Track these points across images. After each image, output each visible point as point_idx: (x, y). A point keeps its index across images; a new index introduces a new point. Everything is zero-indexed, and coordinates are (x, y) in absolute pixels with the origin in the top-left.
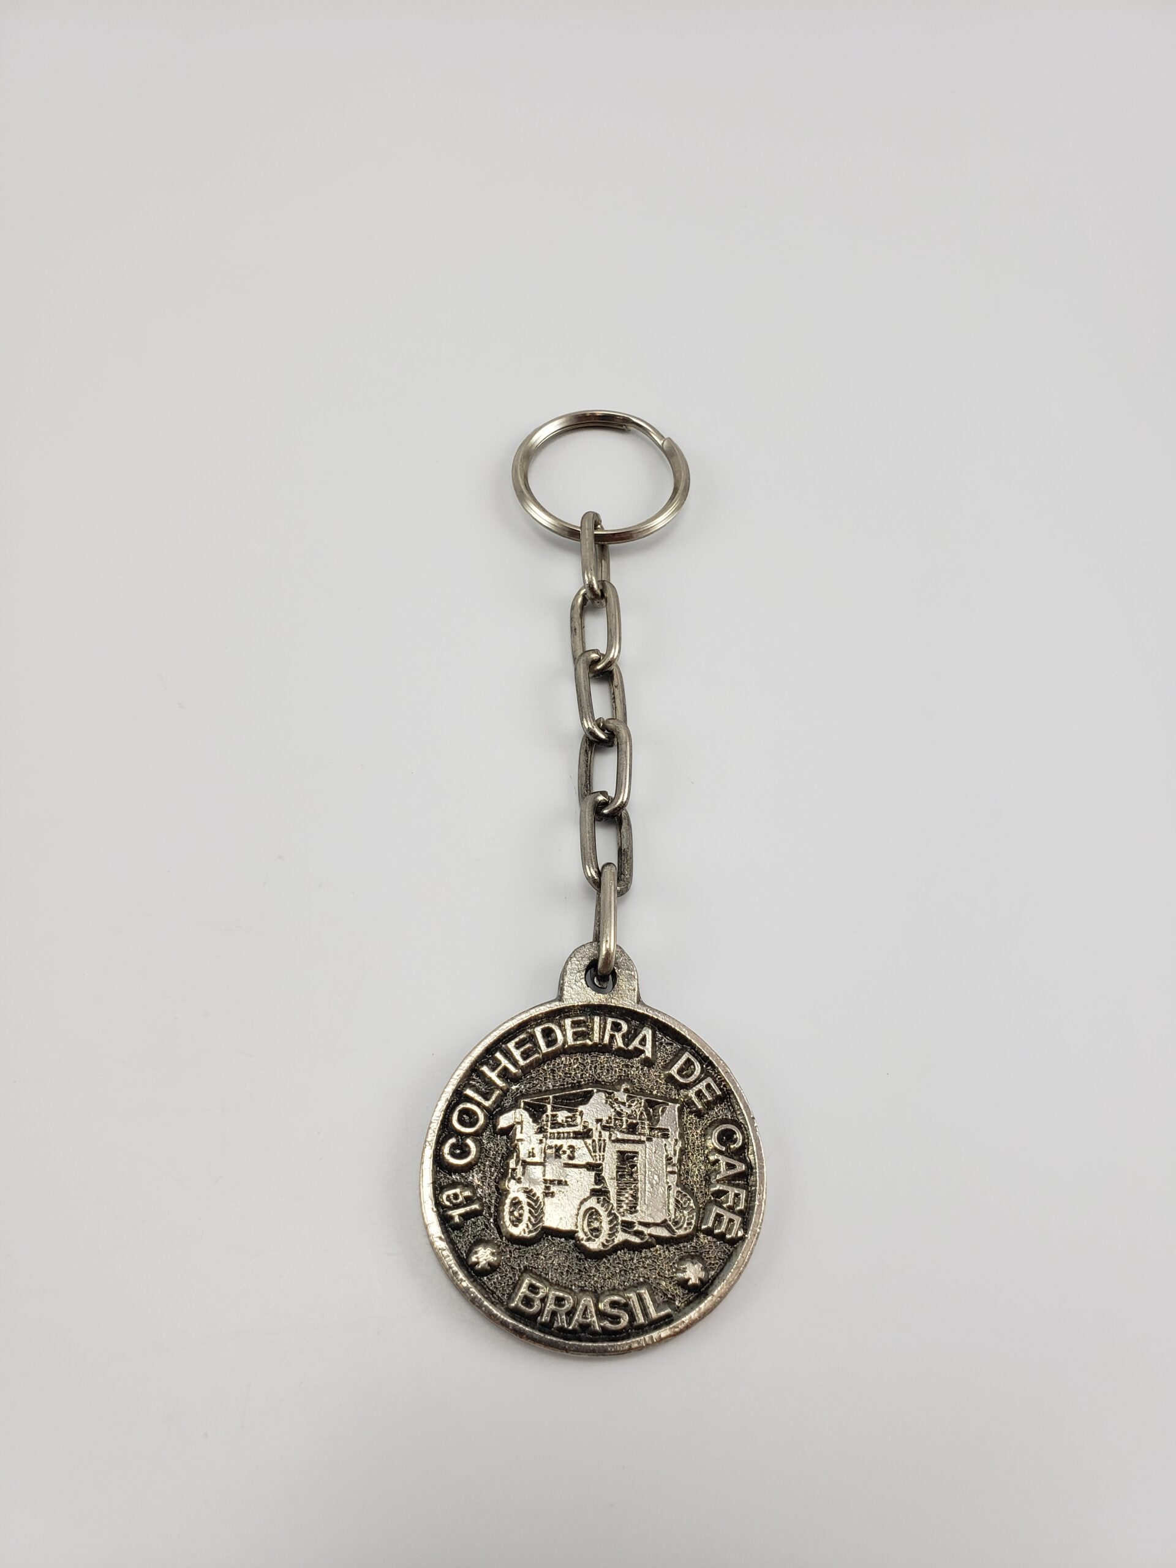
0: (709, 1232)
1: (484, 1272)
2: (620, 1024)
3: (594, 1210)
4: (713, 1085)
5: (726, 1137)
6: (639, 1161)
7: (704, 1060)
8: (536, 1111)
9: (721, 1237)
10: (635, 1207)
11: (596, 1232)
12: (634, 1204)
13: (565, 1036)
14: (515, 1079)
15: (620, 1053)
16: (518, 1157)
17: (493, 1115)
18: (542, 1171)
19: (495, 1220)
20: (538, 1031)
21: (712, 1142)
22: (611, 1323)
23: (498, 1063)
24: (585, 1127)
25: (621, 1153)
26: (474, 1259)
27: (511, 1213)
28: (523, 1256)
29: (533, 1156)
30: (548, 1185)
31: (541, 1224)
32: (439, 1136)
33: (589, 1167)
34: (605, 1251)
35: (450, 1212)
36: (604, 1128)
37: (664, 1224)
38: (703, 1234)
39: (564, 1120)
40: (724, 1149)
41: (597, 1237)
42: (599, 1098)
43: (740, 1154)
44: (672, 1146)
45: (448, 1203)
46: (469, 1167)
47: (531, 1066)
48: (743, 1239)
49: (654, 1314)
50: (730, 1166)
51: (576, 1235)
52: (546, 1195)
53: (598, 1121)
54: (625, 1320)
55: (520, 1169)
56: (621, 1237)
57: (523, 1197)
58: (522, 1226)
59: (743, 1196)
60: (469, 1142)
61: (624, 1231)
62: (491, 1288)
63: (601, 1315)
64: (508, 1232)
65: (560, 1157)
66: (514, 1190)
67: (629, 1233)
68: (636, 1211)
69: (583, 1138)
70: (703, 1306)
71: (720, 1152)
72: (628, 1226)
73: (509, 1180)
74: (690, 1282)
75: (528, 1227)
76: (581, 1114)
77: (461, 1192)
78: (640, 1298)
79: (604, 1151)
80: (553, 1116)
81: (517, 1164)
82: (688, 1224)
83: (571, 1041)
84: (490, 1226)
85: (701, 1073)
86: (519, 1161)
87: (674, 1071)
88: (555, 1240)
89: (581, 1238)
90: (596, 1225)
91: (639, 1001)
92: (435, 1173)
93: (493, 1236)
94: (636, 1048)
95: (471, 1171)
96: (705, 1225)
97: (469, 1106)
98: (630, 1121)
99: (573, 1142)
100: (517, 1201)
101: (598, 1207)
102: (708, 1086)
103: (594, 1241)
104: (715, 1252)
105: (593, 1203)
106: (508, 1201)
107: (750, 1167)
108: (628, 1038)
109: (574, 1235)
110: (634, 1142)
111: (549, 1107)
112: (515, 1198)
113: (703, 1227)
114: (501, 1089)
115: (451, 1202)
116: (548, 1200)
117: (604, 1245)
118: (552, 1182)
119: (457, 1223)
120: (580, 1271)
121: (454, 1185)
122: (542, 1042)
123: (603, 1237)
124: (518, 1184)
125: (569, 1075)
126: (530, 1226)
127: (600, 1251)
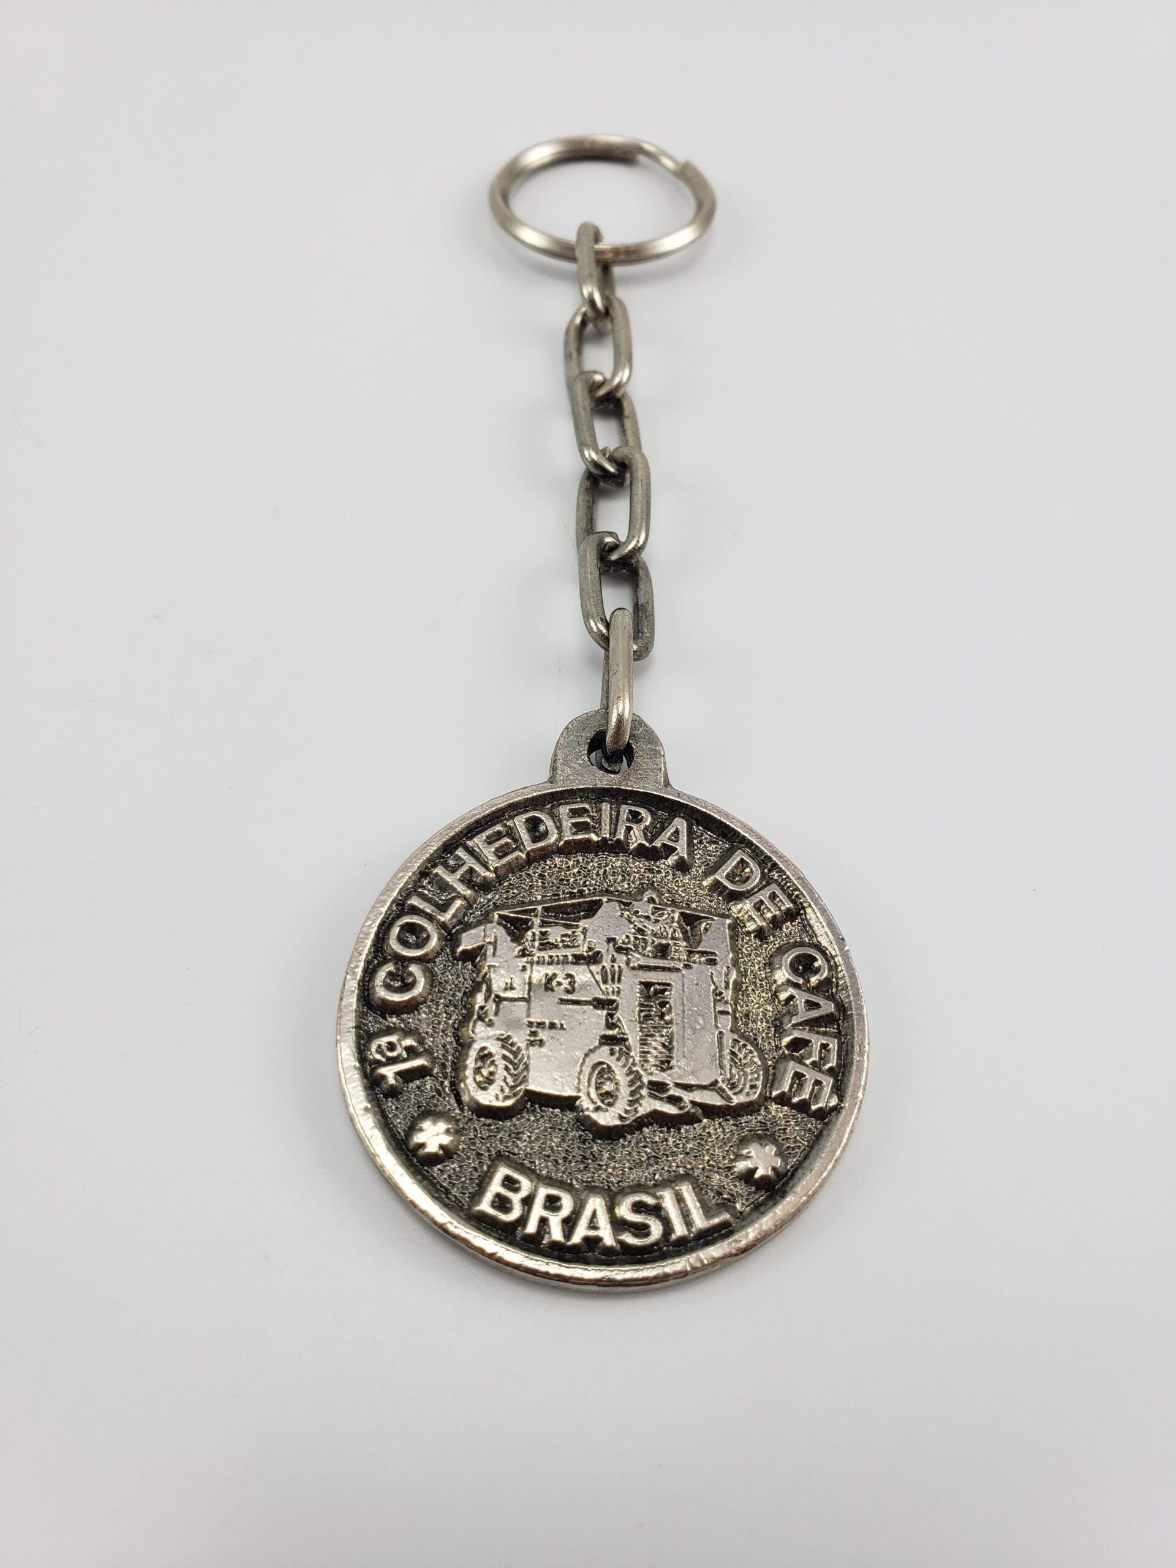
0: (783, 1100)
1: (433, 1160)
2: (639, 813)
3: (605, 1066)
4: (778, 892)
5: (804, 966)
6: (672, 996)
7: (765, 862)
8: (516, 928)
9: (803, 1107)
10: (669, 1062)
11: (608, 1098)
12: (667, 1057)
13: (559, 828)
14: (485, 887)
15: (642, 852)
16: (489, 990)
17: (451, 937)
18: (525, 1008)
19: (452, 1084)
20: (519, 823)
21: (782, 975)
22: (635, 1235)
23: (460, 863)
24: (590, 949)
25: (647, 985)
26: (418, 1138)
27: (477, 1071)
28: (495, 1136)
29: (512, 988)
30: (533, 1029)
31: (523, 1087)
32: (368, 962)
33: (598, 1004)
34: (623, 1126)
35: (383, 1071)
36: (619, 950)
37: (713, 1086)
38: (776, 1103)
39: (559, 940)
40: (801, 981)
41: (610, 1105)
42: (609, 910)
43: (826, 987)
44: (723, 973)
45: (378, 1057)
46: (412, 1007)
47: (511, 868)
48: (837, 1109)
49: (700, 1222)
50: (811, 1005)
51: (578, 1103)
52: (531, 1043)
53: (611, 940)
54: (656, 1230)
55: (491, 1006)
56: (648, 1105)
57: (494, 1048)
58: (494, 1089)
59: (833, 1045)
60: (413, 968)
61: (651, 1096)
62: (444, 1184)
63: (619, 1224)
64: (472, 1099)
65: (552, 990)
66: (483, 1037)
67: (661, 1099)
68: (671, 1068)
69: (588, 964)
70: (780, 1210)
71: (796, 986)
72: (658, 1088)
73: (475, 1022)
74: (757, 1176)
75: (502, 1090)
76: (585, 932)
77: (399, 1040)
78: (680, 1199)
79: (619, 980)
80: (543, 934)
81: (486, 999)
82: (753, 1087)
83: (568, 836)
84: (444, 1091)
85: (761, 880)
86: (489, 996)
87: (721, 876)
88: (544, 1111)
89: (585, 1107)
90: (608, 1087)
91: (667, 784)
92: (360, 1015)
93: (449, 1107)
94: (664, 845)
95: (416, 1013)
96: (777, 1090)
97: (415, 919)
98: (657, 941)
99: (572, 970)
100: (486, 1052)
101: (611, 1061)
102: (773, 896)
103: (607, 1111)
104: (796, 1130)
105: (603, 1054)
106: (473, 1054)
107: (842, 1008)
108: (652, 833)
109: (575, 1102)
110: (664, 969)
111: (537, 921)
112: (483, 1049)
113: (774, 1093)
114: (465, 898)
115: (383, 1055)
116: (532, 1051)
117: (621, 1118)
118: (540, 1025)
119: (392, 1086)
120: (585, 1158)
121: (389, 1031)
122: (525, 836)
123: (621, 1106)
124: (489, 1029)
125: (565, 882)
126: (507, 1090)
127: (616, 1127)
